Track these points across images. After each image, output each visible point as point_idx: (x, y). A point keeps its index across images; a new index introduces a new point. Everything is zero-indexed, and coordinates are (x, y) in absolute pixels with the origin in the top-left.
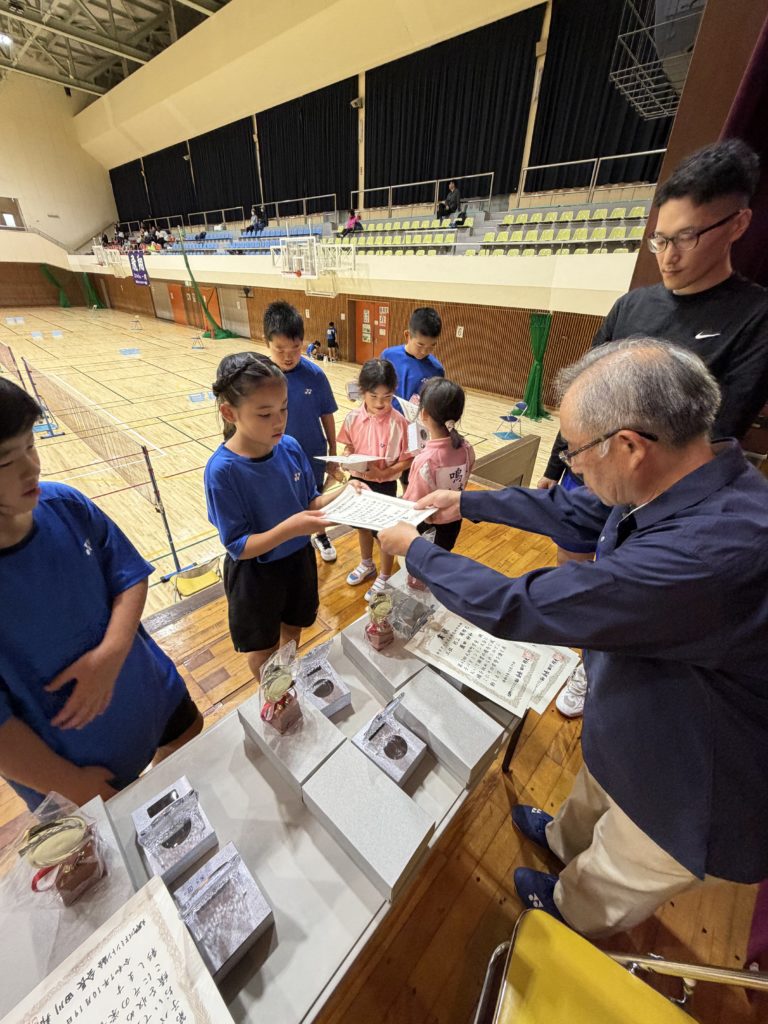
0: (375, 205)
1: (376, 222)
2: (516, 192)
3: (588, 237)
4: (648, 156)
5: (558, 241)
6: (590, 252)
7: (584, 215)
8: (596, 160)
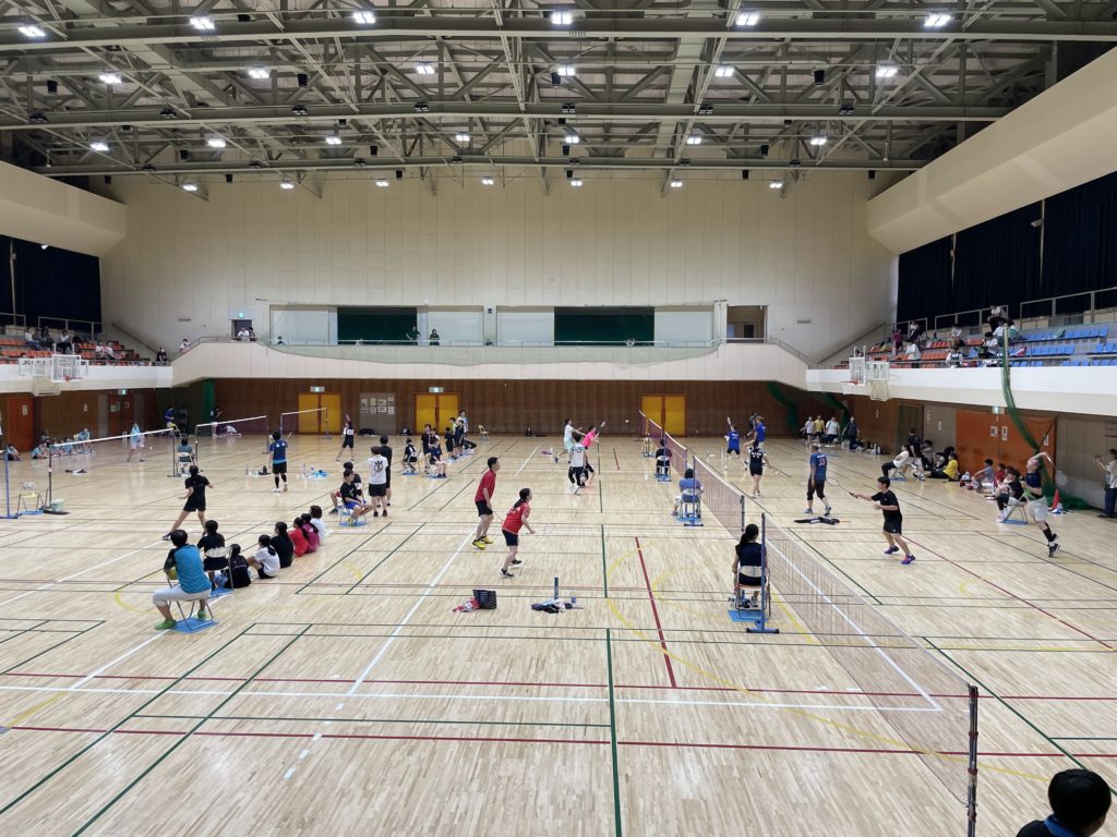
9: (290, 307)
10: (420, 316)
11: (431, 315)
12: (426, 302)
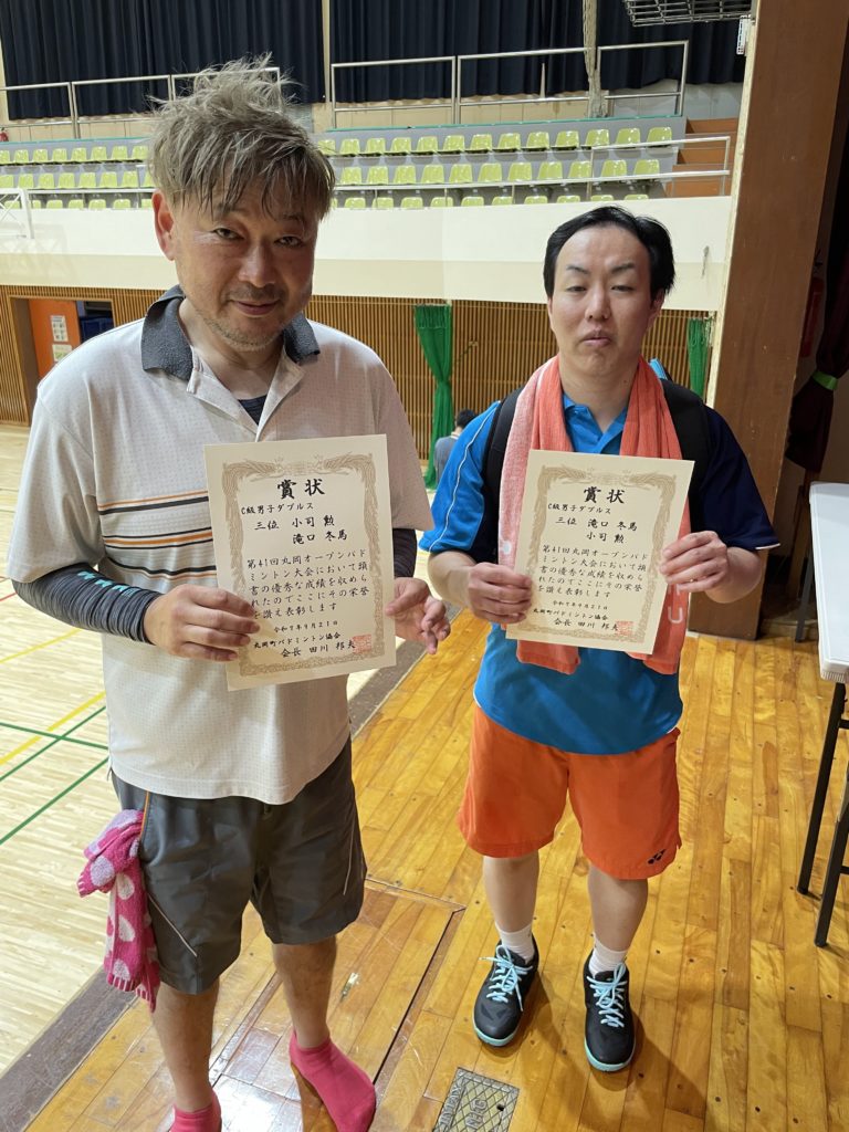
0: (32, 115)
1: (50, 146)
2: (323, 101)
3: (475, 179)
4: (528, 57)
5: (427, 184)
6: (488, 202)
7: (455, 142)
8: (452, 58)
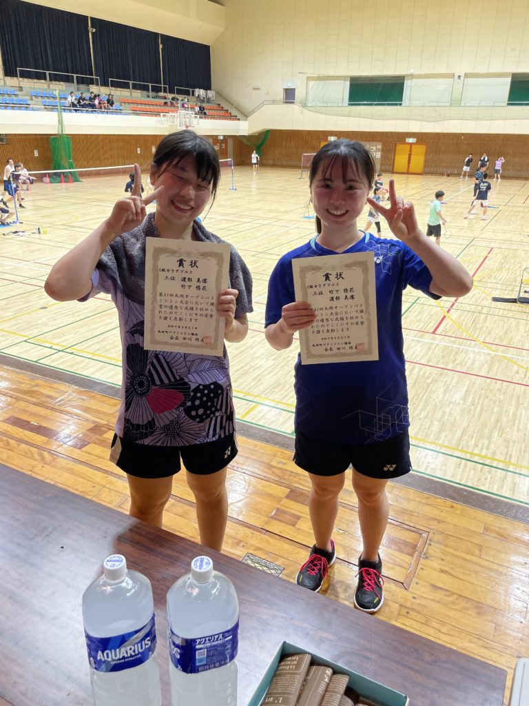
9: (319, 78)
10: (407, 83)
11: (415, 81)
12: (412, 71)
